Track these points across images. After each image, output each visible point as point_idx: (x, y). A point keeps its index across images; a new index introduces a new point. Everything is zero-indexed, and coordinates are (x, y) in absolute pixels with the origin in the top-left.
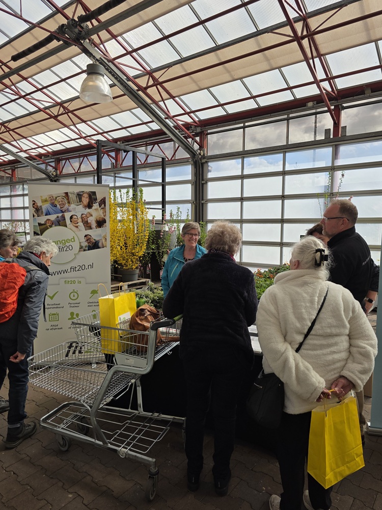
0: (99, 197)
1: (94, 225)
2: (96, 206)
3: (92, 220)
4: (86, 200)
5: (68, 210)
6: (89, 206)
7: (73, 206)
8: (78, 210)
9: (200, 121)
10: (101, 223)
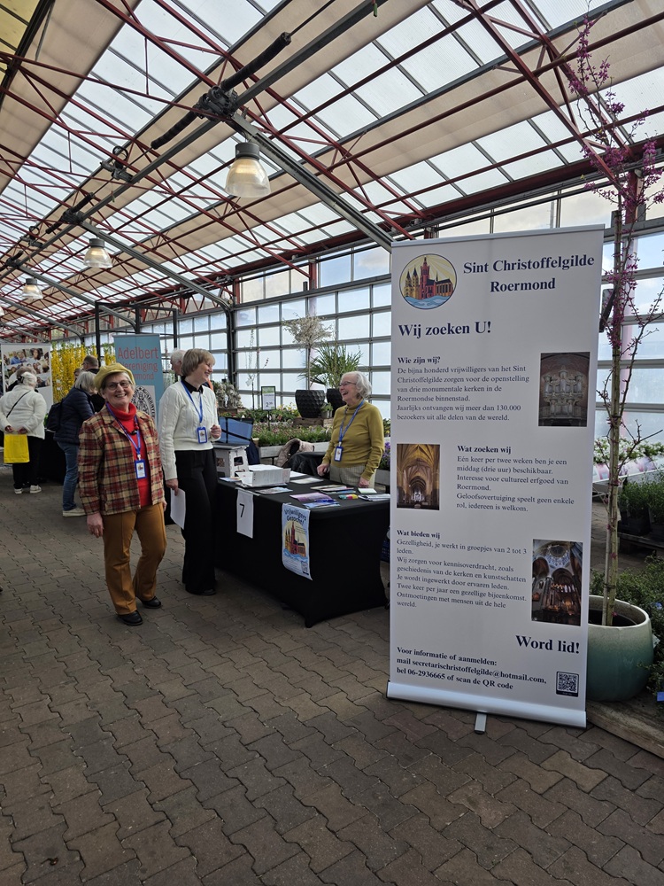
0: (44, 352)
1: (42, 370)
2: (42, 358)
3: (40, 368)
4: (36, 354)
5: (25, 361)
6: (38, 358)
7: (28, 358)
8: (31, 361)
10: (46, 369)
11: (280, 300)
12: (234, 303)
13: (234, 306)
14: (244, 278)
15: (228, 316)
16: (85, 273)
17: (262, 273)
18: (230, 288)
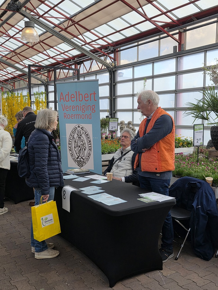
9: (113, 42)
11: (153, 61)
12: (115, 66)
13: (115, 67)
14: (122, 48)
15: (111, 74)
16: (16, 51)
17: (136, 44)
18: (112, 55)
